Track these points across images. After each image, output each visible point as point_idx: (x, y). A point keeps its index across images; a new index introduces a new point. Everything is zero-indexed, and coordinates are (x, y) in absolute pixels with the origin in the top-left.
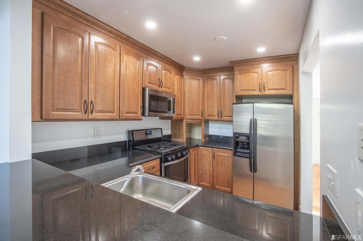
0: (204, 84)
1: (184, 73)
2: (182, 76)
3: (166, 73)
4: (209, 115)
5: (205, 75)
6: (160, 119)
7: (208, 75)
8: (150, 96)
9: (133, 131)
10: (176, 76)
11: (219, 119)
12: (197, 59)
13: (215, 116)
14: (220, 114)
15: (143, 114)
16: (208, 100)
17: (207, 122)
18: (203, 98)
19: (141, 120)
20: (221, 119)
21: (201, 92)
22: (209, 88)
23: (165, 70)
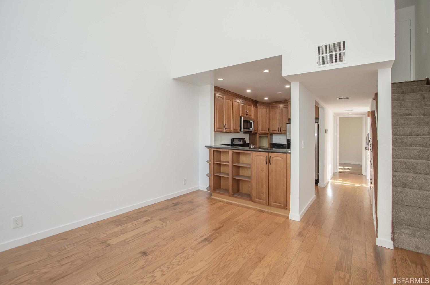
0: (269, 111)
1: (258, 105)
2: (256, 107)
3: (249, 107)
4: (272, 131)
5: (270, 106)
6: (244, 133)
7: (273, 105)
8: (244, 121)
9: (234, 139)
10: (254, 108)
11: (279, 133)
12: (266, 99)
13: (276, 131)
14: (280, 129)
15: (240, 130)
16: (272, 121)
17: (271, 135)
18: (269, 120)
19: (239, 133)
20: (281, 133)
21: (268, 116)
22: (273, 114)
23: (249, 105)
